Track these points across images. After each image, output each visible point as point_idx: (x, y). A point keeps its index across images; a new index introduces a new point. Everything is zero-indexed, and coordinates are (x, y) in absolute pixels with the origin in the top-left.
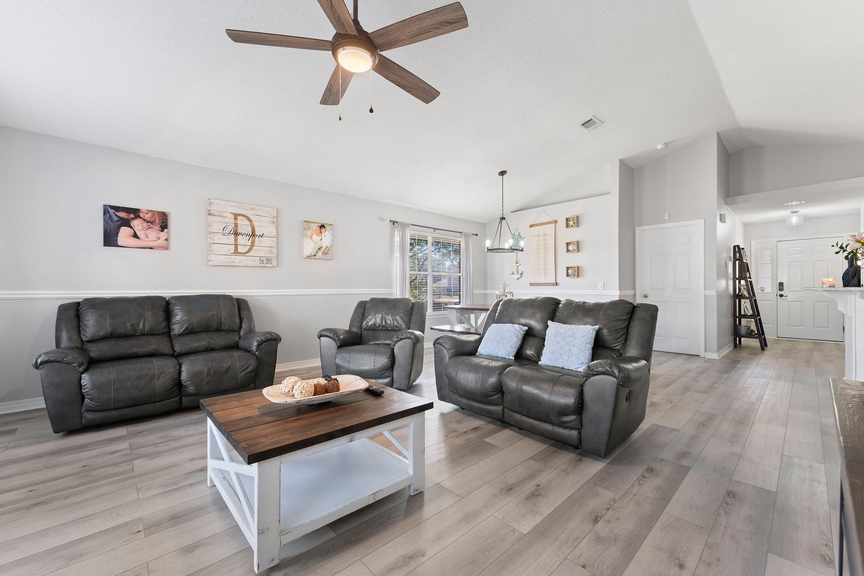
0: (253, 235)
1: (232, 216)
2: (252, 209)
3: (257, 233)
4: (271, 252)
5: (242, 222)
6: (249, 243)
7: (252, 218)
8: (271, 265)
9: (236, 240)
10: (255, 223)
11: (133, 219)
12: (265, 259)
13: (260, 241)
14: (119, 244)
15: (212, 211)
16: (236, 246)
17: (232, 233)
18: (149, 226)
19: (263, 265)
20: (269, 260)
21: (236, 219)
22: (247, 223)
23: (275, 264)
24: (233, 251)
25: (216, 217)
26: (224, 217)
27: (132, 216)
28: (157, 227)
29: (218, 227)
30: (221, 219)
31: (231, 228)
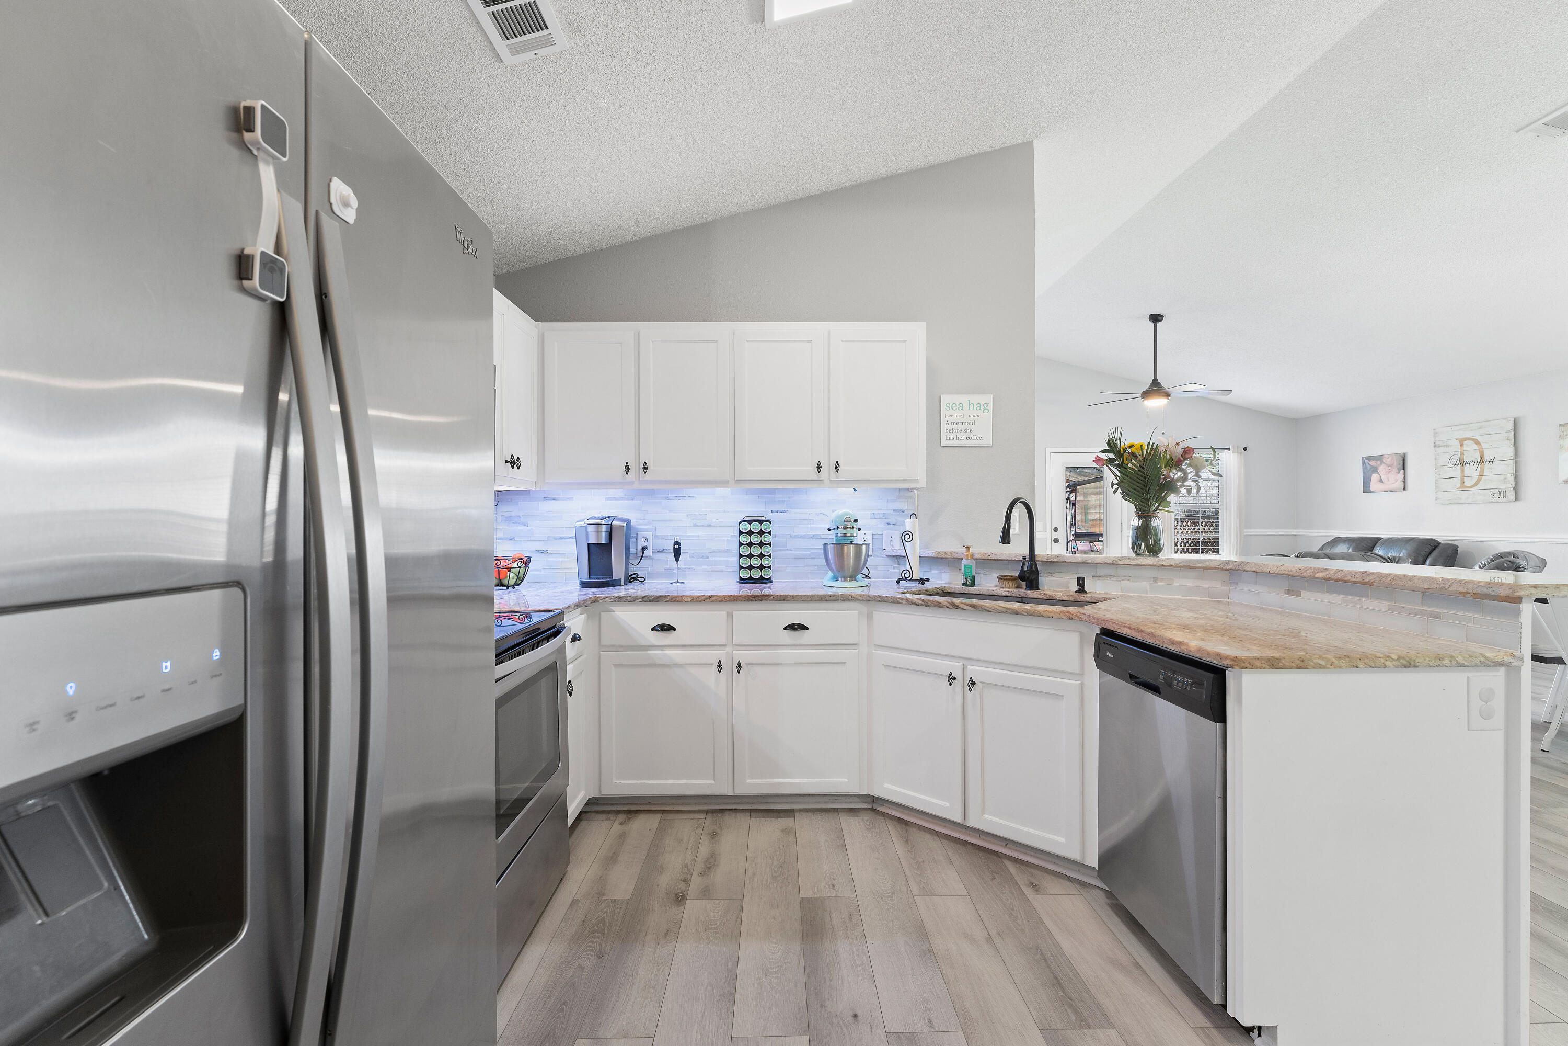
0: (1481, 461)
1: (1458, 443)
2: (1480, 428)
3: (1487, 458)
4: (1506, 480)
5: (1470, 447)
6: (1477, 473)
7: (1480, 439)
8: (1505, 500)
9: (1462, 471)
10: (1484, 446)
11: (1381, 464)
12: (1496, 491)
13: (1490, 468)
14: (1372, 490)
15: (1437, 443)
16: (1462, 477)
17: (1457, 463)
18: (1390, 469)
19: (1494, 500)
20: (1502, 493)
21: (1462, 445)
22: (1475, 447)
23: (1513, 498)
24: (1459, 485)
25: (1442, 448)
26: (1449, 446)
27: (1379, 463)
28: (1395, 470)
29: (1444, 459)
30: (1447, 449)
31: (1456, 458)
